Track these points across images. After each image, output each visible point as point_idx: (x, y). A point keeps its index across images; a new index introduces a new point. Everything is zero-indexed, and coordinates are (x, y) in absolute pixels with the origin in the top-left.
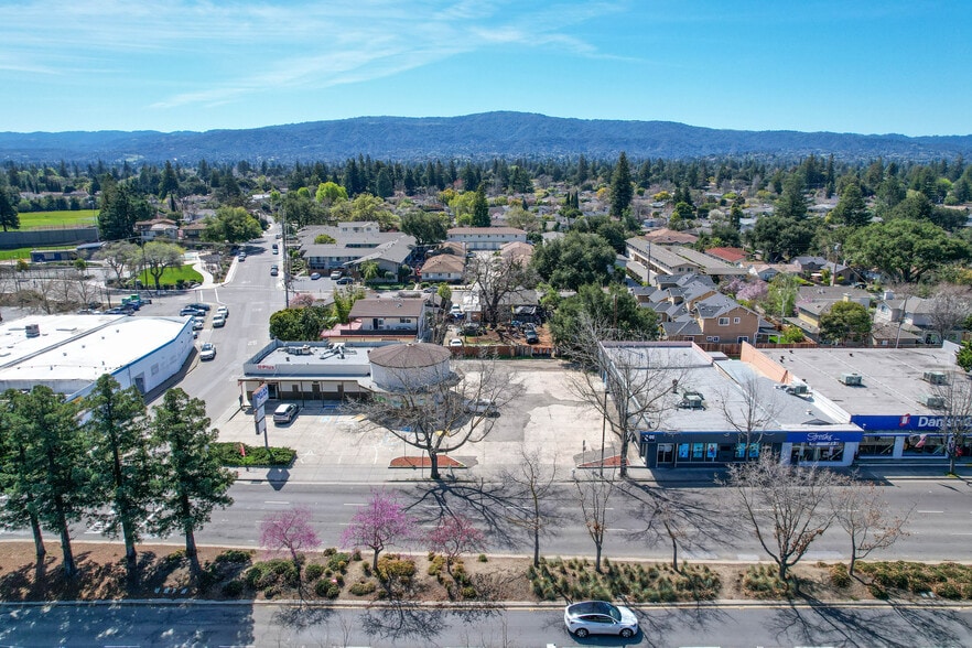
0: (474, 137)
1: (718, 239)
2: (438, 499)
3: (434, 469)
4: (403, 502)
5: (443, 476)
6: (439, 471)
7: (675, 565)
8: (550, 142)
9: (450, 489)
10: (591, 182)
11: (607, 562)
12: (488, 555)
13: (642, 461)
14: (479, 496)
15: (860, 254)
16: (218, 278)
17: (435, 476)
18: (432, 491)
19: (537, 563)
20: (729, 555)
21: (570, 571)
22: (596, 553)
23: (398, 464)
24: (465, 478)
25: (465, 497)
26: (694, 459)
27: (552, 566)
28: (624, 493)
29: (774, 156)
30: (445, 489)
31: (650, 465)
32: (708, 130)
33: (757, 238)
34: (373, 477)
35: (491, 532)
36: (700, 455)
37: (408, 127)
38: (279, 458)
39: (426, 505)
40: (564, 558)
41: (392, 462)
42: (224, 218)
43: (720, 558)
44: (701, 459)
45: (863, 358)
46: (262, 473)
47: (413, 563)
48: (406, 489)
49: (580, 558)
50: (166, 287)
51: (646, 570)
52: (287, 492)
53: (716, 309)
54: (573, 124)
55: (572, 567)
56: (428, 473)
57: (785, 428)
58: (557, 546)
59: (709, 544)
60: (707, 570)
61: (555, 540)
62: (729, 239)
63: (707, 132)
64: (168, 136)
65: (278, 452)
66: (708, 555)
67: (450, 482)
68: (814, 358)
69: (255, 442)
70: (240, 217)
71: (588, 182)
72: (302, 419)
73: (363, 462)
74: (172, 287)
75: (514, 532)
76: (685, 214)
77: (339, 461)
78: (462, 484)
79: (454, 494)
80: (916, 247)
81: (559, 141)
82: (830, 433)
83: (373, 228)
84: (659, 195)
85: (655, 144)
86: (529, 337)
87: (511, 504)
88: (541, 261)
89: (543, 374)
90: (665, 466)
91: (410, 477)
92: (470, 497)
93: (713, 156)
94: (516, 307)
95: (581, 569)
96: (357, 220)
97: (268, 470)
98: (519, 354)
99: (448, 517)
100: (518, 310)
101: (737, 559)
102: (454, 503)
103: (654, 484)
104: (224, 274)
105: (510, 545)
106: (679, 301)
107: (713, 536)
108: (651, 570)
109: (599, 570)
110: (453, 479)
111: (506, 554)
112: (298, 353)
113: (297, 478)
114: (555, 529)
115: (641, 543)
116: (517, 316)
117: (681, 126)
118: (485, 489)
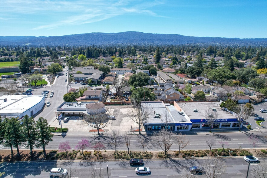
0: (123, 38)
1: (180, 71)
2: (99, 139)
3: (98, 132)
4: (91, 140)
5: (100, 134)
6: (100, 133)
7: (144, 152)
8: (144, 40)
9: (101, 137)
10: (153, 53)
11: (130, 152)
12: (106, 151)
13: (144, 130)
14: (107, 138)
15: (210, 77)
16: (51, 83)
17: (99, 134)
18: (98, 137)
19: (116, 152)
20: (157, 150)
21: (122, 153)
22: (128, 150)
23: (91, 131)
24: (105, 134)
25: (104, 139)
27: (119, 153)
28: (139, 137)
29: (204, 44)
30: (100, 137)
31: (146, 131)
32: (187, 37)
34: (85, 134)
35: (109, 146)
36: (157, 129)
37: (105, 36)
38: (64, 130)
39: (96, 140)
40: (122, 151)
41: (90, 131)
42: (53, 66)
43: (155, 150)
45: (201, 105)
46: (60, 134)
47: (91, 152)
48: (92, 137)
49: (125, 151)
50: (38, 86)
51: (138, 153)
52: (66, 138)
53: (170, 93)
54: (150, 35)
55: (123, 153)
56: (97, 133)
57: (175, 122)
58: (122, 149)
59: (154, 148)
60: (150, 153)
61: (122, 147)
62: (183, 71)
64: (37, 38)
65: (64, 129)
66: (152, 150)
67: (102, 135)
68: (190, 105)
69: (59, 127)
70: (57, 66)
71: (152, 53)
72: (70, 121)
73: (83, 131)
74: (39, 86)
75: (113, 146)
76: (174, 63)
77: (78, 131)
78: (104, 136)
79: (102, 138)
80: (223, 75)
81: (146, 39)
82: (185, 123)
83: (92, 68)
84: (169, 57)
85: (172, 40)
86: (126, 99)
87: (114, 140)
89: (128, 109)
90: (149, 131)
91: (93, 134)
92: (106, 138)
93: (188, 44)
94: (124, 91)
95: (125, 153)
96: (88, 66)
97: (62, 133)
98: (123, 104)
99: (100, 143)
101: (158, 151)
102: (102, 140)
103: (146, 135)
104: (53, 82)
105: (112, 148)
106: (163, 90)
108: (139, 153)
109: (128, 153)
110: (102, 134)
111: (111, 150)
112: (70, 105)
113: (69, 135)
114: (122, 145)
115: (139, 148)
116: (124, 94)
117: (180, 36)
118: (109, 137)
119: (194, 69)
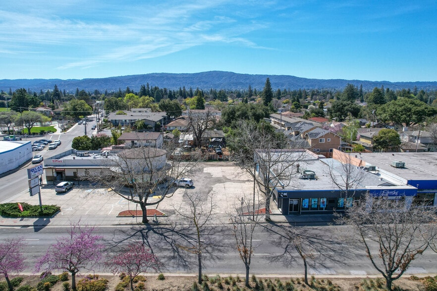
0: (203, 82)
1: (314, 114)
2: (143, 236)
3: (145, 217)
4: (118, 237)
5: (151, 221)
6: (148, 218)
7: (306, 280)
8: (236, 84)
9: (153, 229)
10: (254, 97)
11: (254, 279)
12: (165, 275)
13: (279, 211)
14: (171, 233)
15: (385, 115)
16: (64, 130)
17: (145, 221)
18: (141, 231)
19: (201, 281)
21: (226, 286)
22: (245, 272)
23: (122, 215)
24: (165, 222)
25: (162, 234)
26: (312, 209)
27: (213, 282)
28: (268, 230)
29: (335, 90)
30: (149, 229)
31: (285, 213)
33: (333, 111)
34: (105, 223)
35: (174, 257)
36: (316, 206)
37: (173, 78)
38: (45, 212)
39: (133, 240)
40: (222, 276)
41: (120, 214)
44: (316, 209)
45: (401, 156)
46: (31, 221)
47: (106, 282)
48: (123, 230)
49: (234, 276)
50: (34, 134)
51: (284, 284)
52: (45, 233)
53: (317, 134)
54: (247, 77)
55: (227, 283)
56: (140, 220)
57: (368, 187)
58: (219, 267)
60: (330, 283)
61: (218, 262)
62: (319, 114)
63: (305, 80)
64: (65, 81)
65: (47, 208)
66: (328, 271)
67: (154, 225)
68: (374, 157)
69: (33, 201)
70: (81, 105)
71: (252, 97)
73: (102, 213)
74: (37, 134)
75: (190, 257)
76: (298, 106)
77: (87, 213)
78: (162, 226)
79: (155, 232)
81: (241, 83)
82: (397, 190)
83: (148, 111)
84: (285, 101)
86: (217, 151)
87: (192, 238)
88: (226, 117)
89: (223, 168)
90: (294, 214)
91: (129, 222)
92: (165, 234)
93: (308, 89)
94: (212, 138)
95: (234, 284)
97: (35, 220)
98: (211, 159)
99: (147, 248)
100: (213, 140)
102: (153, 238)
103: (288, 224)
104: (68, 129)
105: (185, 266)
106: (297, 134)
107: (330, 257)
108: (288, 284)
109: (248, 285)
110: (156, 223)
111: (182, 273)
113: (55, 223)
114: (220, 254)
115: (280, 263)
116: (212, 143)
118: (176, 229)
119: (345, 106)
